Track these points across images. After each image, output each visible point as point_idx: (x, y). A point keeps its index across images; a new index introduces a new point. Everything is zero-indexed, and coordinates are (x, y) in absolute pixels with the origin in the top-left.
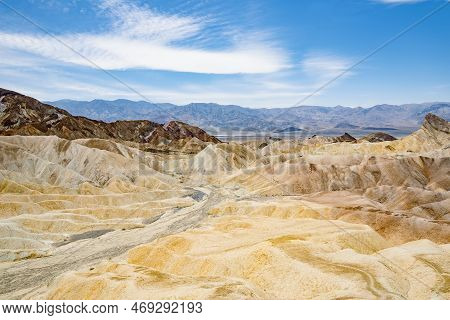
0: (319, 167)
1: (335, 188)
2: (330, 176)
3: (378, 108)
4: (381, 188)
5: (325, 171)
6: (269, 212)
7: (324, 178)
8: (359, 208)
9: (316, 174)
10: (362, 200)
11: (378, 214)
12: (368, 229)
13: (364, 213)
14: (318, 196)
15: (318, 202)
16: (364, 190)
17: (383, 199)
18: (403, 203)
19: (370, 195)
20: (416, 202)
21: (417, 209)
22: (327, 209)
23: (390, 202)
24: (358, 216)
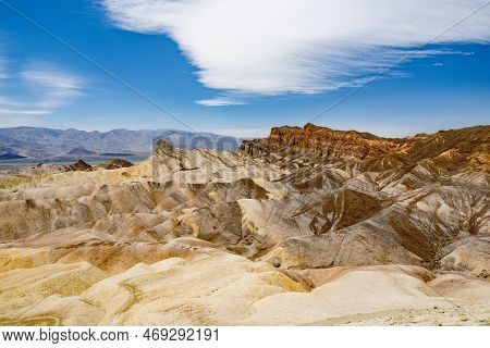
0: (39, 202)
1: (60, 226)
2: (54, 212)
3: (116, 132)
4: (111, 217)
5: (47, 206)
7: (45, 214)
8: (82, 244)
9: (34, 212)
10: (87, 235)
11: (101, 247)
12: (85, 265)
13: (86, 249)
14: (36, 239)
15: (34, 247)
16: (94, 223)
17: (113, 230)
18: (130, 230)
19: (101, 228)
20: (143, 228)
21: (143, 234)
22: (43, 253)
23: (120, 231)
24: (80, 254)
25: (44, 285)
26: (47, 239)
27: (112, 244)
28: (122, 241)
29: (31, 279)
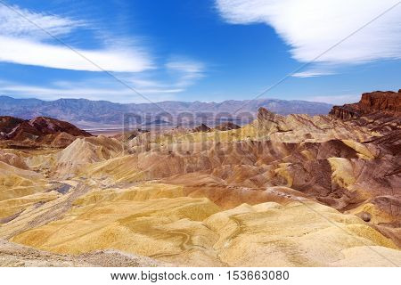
1: (190, 170)
2: (186, 160)
3: (227, 103)
4: (224, 167)
5: (181, 156)
6: (131, 196)
7: (180, 162)
8: (204, 185)
9: (174, 160)
10: (208, 179)
11: (217, 189)
12: (206, 200)
13: (207, 189)
14: (174, 178)
15: (174, 184)
16: (212, 170)
17: (225, 177)
18: (238, 178)
19: (216, 174)
20: (247, 176)
21: (247, 181)
22: (179, 189)
23: (230, 177)
24: (203, 192)
25: (180, 210)
26: (182, 179)
27: (224, 186)
28: (231, 185)
29: (172, 205)
